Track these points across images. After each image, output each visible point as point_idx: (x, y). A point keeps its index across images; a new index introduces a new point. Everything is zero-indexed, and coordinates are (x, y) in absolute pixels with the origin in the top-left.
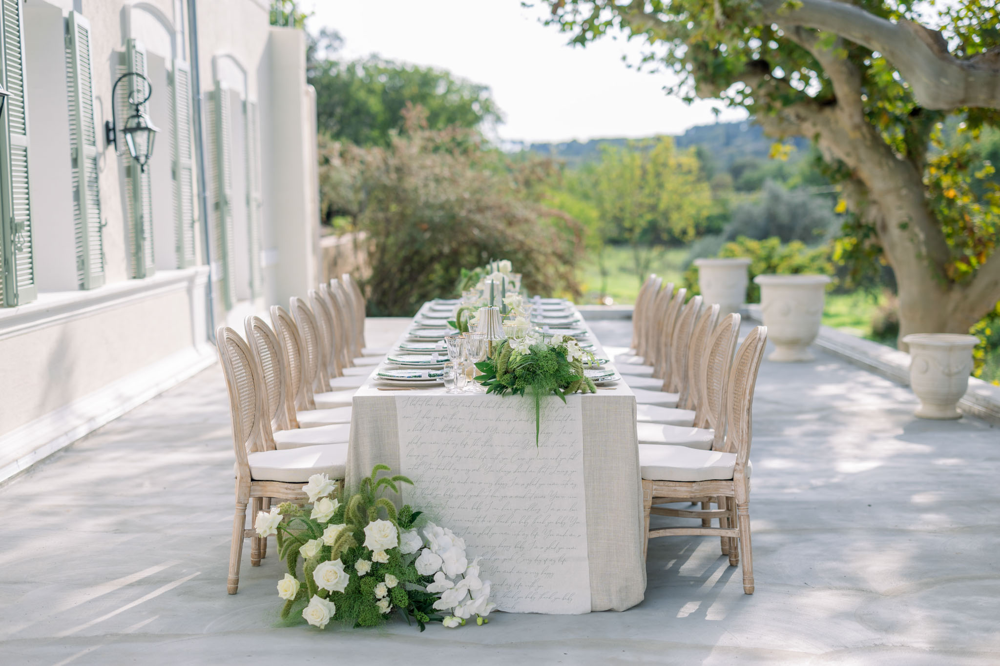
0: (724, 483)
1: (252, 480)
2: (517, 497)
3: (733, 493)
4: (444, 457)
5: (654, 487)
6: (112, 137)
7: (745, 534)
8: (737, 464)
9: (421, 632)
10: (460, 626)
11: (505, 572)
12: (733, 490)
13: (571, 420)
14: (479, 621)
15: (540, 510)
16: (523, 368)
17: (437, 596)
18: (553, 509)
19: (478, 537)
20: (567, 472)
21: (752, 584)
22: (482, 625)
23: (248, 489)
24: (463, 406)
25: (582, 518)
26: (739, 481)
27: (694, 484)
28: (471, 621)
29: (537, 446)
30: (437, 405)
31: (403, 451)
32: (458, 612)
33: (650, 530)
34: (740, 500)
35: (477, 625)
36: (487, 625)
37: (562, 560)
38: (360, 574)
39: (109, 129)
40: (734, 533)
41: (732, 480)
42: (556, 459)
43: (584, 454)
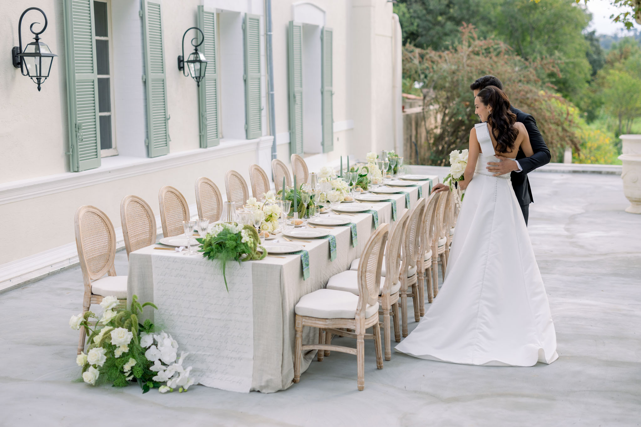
0: (350, 320)
1: (92, 294)
2: (216, 319)
3: (354, 327)
4: (177, 292)
5: (304, 320)
6: (182, 65)
7: (359, 353)
8: (357, 310)
9: (144, 392)
10: (168, 392)
11: (209, 362)
12: (354, 326)
13: (246, 276)
14: (181, 390)
15: (229, 328)
16: (217, 244)
17: (156, 374)
18: (236, 328)
19: (195, 340)
20: (244, 307)
21: (361, 384)
22: (181, 392)
23: (89, 299)
24: (187, 263)
25: (251, 335)
26: (358, 320)
27: (327, 320)
28: (175, 390)
29: (228, 290)
30: (173, 262)
31: (155, 287)
32: (169, 384)
33: (303, 345)
34: (358, 333)
35: (179, 392)
36: (186, 393)
37: (240, 359)
38: (116, 357)
39: (181, 61)
40: (354, 351)
41: (354, 319)
42: (238, 299)
43: (253, 297)
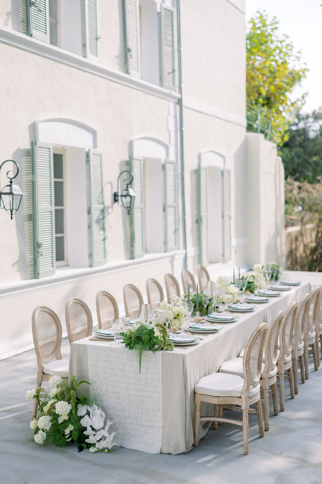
0: (237, 398)
1: (43, 373)
2: (134, 395)
3: (241, 404)
4: (105, 374)
5: (201, 397)
7: (244, 425)
8: (243, 390)
9: (79, 452)
10: (96, 452)
11: (129, 429)
12: (241, 402)
13: (157, 363)
14: (106, 450)
15: (144, 402)
16: (136, 337)
17: (87, 437)
18: (149, 403)
19: (118, 411)
20: (155, 386)
21: (246, 450)
22: (107, 453)
23: (41, 377)
24: (113, 352)
25: (161, 409)
26: (243, 399)
27: (219, 398)
28: (103, 450)
29: (140, 373)
31: (90, 369)
32: (97, 446)
33: (201, 417)
34: (243, 408)
35: (105, 452)
36: (110, 453)
37: (153, 427)
38: (59, 423)
39: (115, 195)
40: (241, 423)
41: (241, 397)
42: (151, 380)
43: (162, 379)
